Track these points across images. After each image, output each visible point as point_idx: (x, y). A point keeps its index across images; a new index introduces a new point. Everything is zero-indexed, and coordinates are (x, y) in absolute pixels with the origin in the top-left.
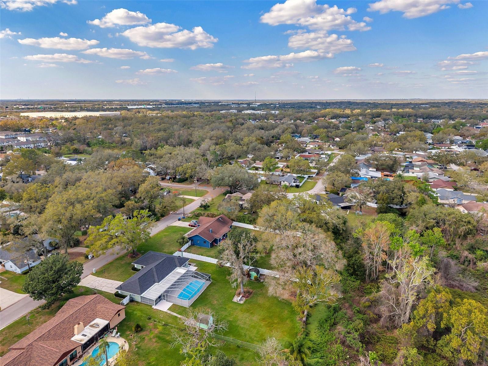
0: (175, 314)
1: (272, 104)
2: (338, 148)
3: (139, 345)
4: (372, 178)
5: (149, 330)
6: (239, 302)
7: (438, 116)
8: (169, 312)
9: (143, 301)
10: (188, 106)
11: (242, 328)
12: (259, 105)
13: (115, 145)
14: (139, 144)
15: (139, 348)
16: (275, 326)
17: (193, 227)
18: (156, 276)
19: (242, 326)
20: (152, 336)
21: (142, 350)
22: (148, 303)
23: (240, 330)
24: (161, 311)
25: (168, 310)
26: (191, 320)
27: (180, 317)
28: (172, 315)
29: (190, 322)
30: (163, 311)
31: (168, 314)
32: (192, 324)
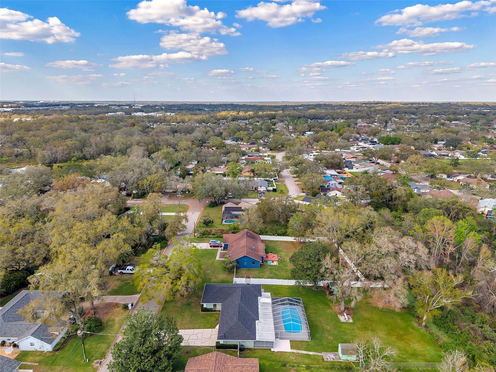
0: (304, 352)
1: (157, 106)
2: (269, 150)
4: (331, 176)
6: (348, 322)
7: (322, 117)
8: (295, 351)
9: (257, 346)
10: (57, 108)
12: (142, 107)
13: (7, 158)
14: (47, 156)
16: (406, 337)
17: (216, 248)
18: (251, 312)
22: (264, 347)
24: (285, 352)
25: (291, 349)
26: (327, 355)
27: (312, 354)
28: (302, 354)
29: (329, 357)
30: (288, 352)
31: (297, 354)
32: (333, 359)
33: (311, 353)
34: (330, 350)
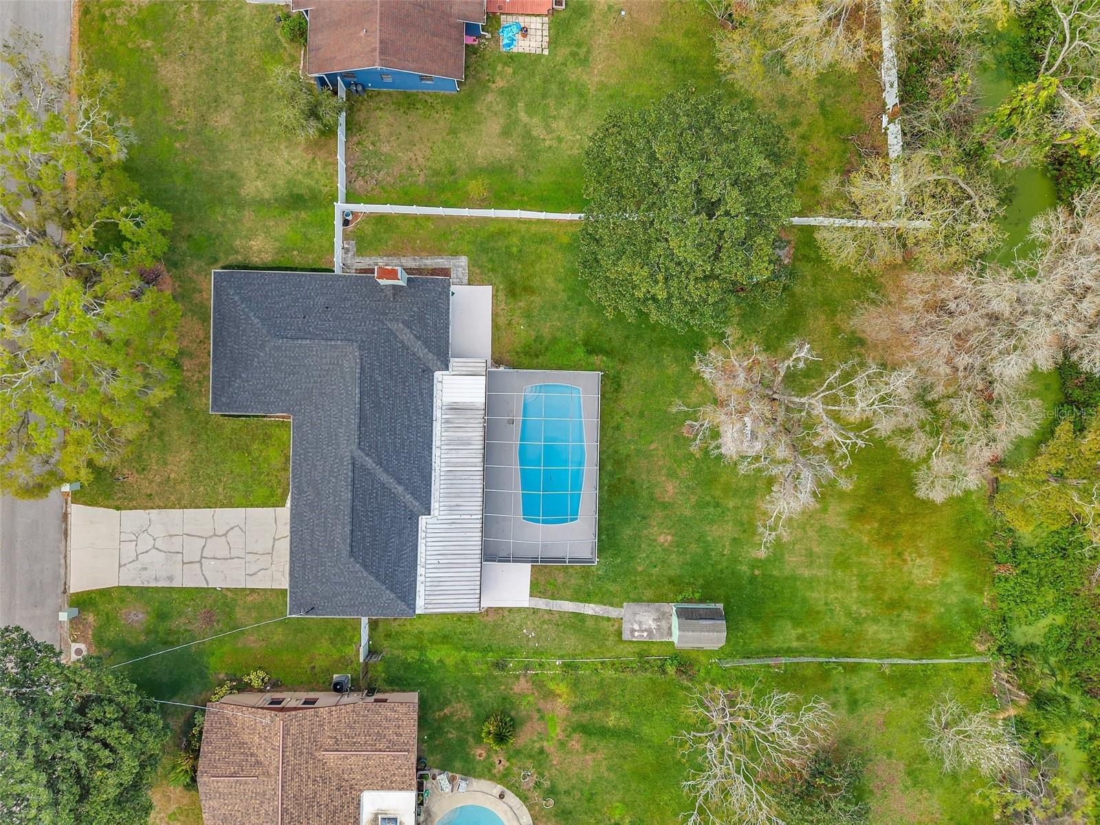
0: (569, 606)
3: (547, 784)
5: (536, 716)
8: (541, 604)
11: (811, 582)
15: (552, 792)
16: (905, 528)
18: (400, 489)
19: (807, 573)
20: (556, 732)
21: (567, 793)
23: (808, 594)
24: (510, 610)
25: (531, 596)
26: (635, 614)
27: (591, 612)
28: (561, 614)
29: (640, 623)
30: (519, 609)
31: (546, 617)
32: (650, 631)
33: (590, 609)
34: (649, 593)
